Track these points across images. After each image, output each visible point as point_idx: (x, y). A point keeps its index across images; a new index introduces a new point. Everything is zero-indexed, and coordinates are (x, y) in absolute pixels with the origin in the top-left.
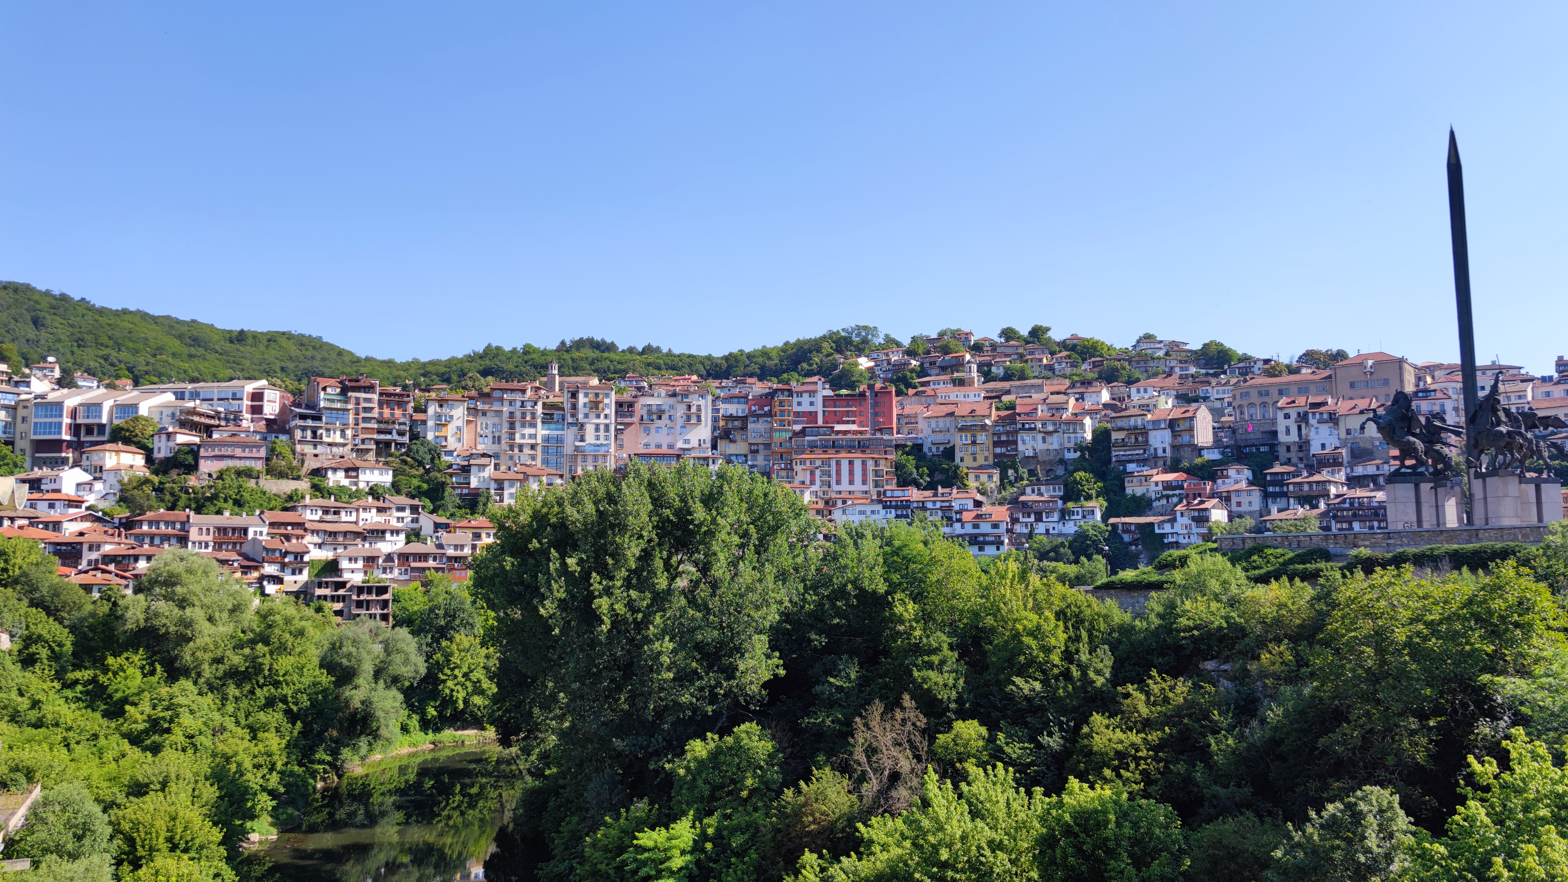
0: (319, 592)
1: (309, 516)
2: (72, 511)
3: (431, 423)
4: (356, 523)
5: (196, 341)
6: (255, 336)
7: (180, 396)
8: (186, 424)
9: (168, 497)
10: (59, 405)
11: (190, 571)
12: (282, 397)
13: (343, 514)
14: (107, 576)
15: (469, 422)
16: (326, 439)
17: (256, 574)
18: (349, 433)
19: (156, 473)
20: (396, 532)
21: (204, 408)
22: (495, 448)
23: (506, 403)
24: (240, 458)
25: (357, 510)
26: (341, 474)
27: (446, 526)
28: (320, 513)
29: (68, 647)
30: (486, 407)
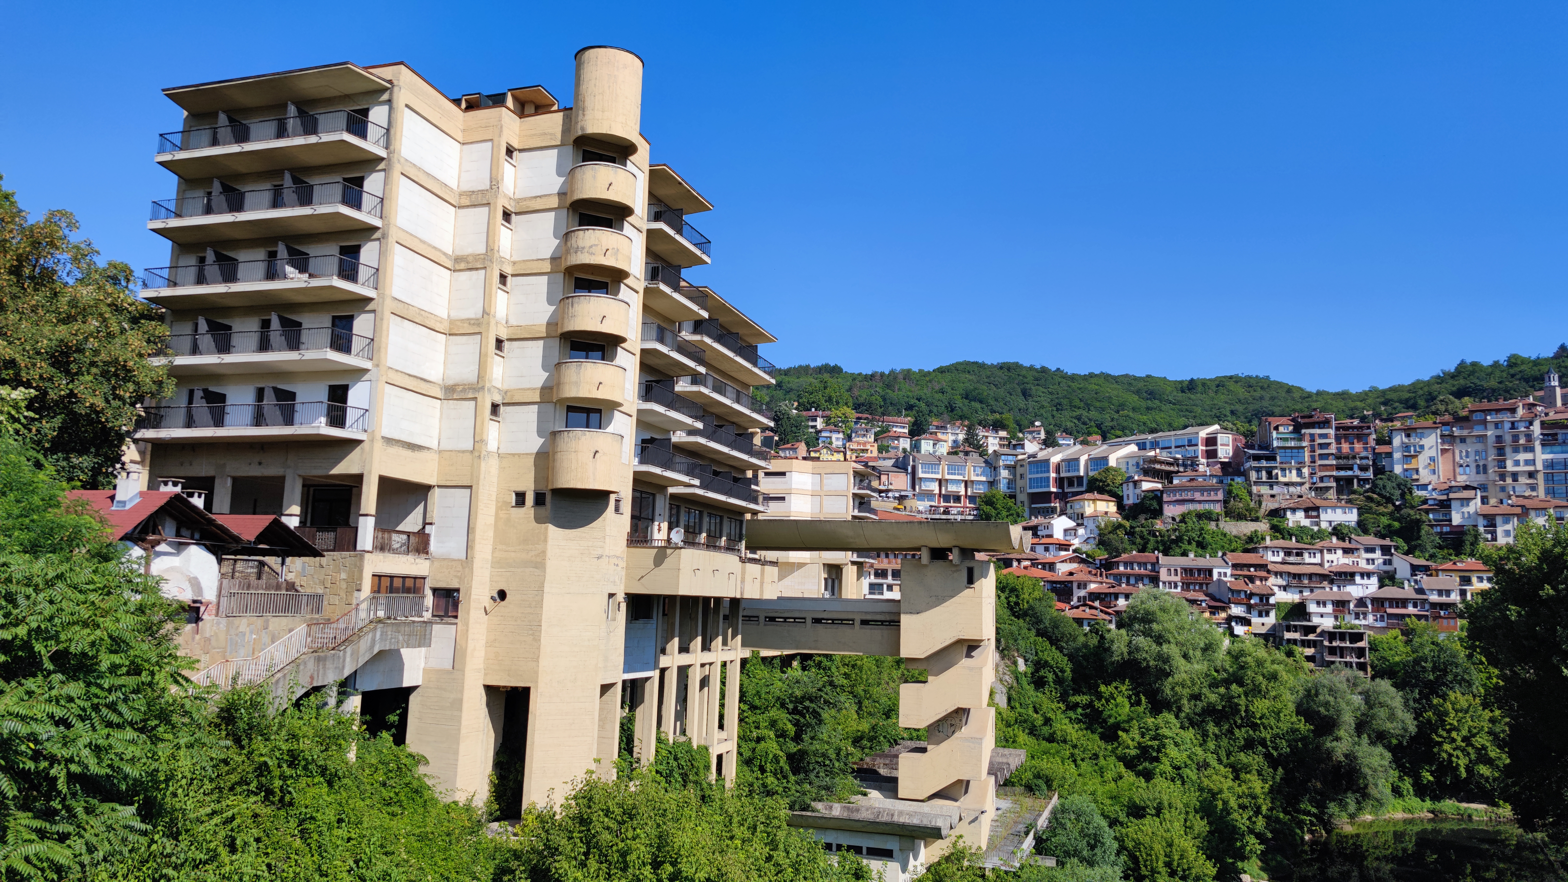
0: (1288, 635)
1: (1270, 557)
2: (1063, 553)
3: (1397, 456)
4: (1321, 565)
5: (1152, 395)
6: (1204, 383)
7: (1142, 446)
8: (1150, 472)
9: (1138, 540)
10: (1047, 462)
11: (1163, 610)
12: (1235, 440)
13: (1306, 555)
14: (1094, 611)
15: (1444, 451)
16: (1281, 479)
17: (1223, 615)
18: (1306, 471)
19: (1126, 518)
20: (1367, 575)
21: (1164, 456)
22: (1481, 478)
23: (1491, 426)
24: (1200, 502)
25: (1321, 552)
26: (1300, 515)
27: (1426, 569)
28: (1282, 554)
29: (1068, 674)
30: (1465, 433)
